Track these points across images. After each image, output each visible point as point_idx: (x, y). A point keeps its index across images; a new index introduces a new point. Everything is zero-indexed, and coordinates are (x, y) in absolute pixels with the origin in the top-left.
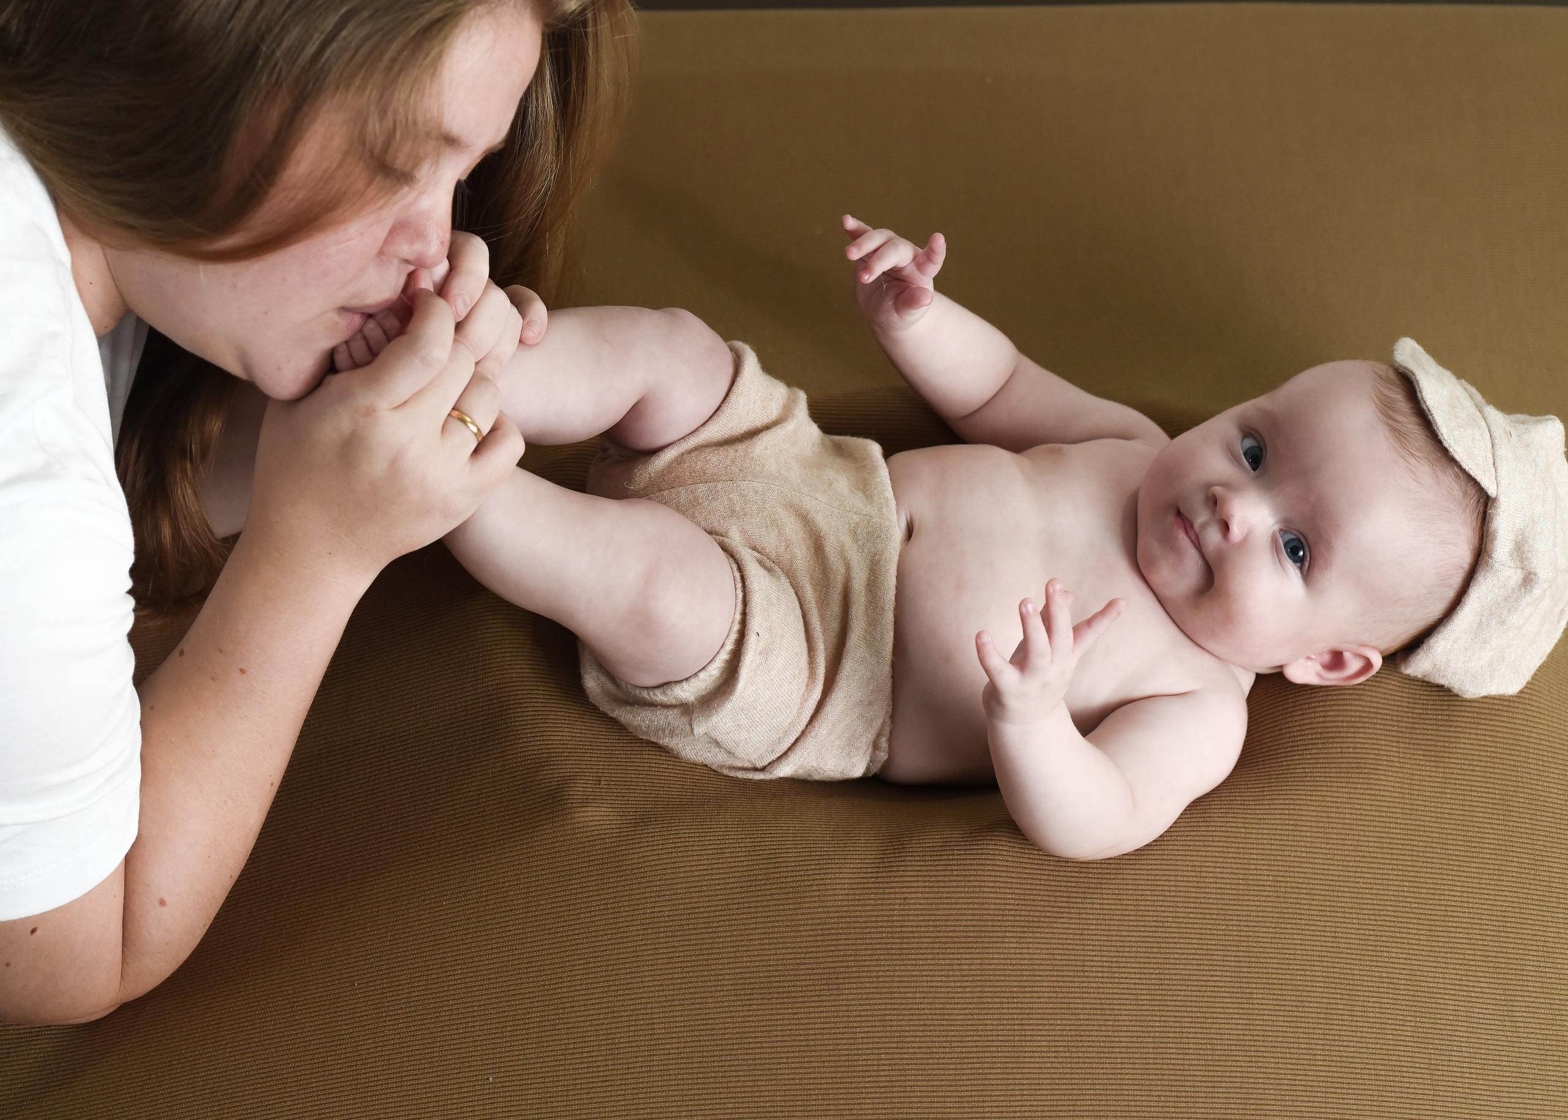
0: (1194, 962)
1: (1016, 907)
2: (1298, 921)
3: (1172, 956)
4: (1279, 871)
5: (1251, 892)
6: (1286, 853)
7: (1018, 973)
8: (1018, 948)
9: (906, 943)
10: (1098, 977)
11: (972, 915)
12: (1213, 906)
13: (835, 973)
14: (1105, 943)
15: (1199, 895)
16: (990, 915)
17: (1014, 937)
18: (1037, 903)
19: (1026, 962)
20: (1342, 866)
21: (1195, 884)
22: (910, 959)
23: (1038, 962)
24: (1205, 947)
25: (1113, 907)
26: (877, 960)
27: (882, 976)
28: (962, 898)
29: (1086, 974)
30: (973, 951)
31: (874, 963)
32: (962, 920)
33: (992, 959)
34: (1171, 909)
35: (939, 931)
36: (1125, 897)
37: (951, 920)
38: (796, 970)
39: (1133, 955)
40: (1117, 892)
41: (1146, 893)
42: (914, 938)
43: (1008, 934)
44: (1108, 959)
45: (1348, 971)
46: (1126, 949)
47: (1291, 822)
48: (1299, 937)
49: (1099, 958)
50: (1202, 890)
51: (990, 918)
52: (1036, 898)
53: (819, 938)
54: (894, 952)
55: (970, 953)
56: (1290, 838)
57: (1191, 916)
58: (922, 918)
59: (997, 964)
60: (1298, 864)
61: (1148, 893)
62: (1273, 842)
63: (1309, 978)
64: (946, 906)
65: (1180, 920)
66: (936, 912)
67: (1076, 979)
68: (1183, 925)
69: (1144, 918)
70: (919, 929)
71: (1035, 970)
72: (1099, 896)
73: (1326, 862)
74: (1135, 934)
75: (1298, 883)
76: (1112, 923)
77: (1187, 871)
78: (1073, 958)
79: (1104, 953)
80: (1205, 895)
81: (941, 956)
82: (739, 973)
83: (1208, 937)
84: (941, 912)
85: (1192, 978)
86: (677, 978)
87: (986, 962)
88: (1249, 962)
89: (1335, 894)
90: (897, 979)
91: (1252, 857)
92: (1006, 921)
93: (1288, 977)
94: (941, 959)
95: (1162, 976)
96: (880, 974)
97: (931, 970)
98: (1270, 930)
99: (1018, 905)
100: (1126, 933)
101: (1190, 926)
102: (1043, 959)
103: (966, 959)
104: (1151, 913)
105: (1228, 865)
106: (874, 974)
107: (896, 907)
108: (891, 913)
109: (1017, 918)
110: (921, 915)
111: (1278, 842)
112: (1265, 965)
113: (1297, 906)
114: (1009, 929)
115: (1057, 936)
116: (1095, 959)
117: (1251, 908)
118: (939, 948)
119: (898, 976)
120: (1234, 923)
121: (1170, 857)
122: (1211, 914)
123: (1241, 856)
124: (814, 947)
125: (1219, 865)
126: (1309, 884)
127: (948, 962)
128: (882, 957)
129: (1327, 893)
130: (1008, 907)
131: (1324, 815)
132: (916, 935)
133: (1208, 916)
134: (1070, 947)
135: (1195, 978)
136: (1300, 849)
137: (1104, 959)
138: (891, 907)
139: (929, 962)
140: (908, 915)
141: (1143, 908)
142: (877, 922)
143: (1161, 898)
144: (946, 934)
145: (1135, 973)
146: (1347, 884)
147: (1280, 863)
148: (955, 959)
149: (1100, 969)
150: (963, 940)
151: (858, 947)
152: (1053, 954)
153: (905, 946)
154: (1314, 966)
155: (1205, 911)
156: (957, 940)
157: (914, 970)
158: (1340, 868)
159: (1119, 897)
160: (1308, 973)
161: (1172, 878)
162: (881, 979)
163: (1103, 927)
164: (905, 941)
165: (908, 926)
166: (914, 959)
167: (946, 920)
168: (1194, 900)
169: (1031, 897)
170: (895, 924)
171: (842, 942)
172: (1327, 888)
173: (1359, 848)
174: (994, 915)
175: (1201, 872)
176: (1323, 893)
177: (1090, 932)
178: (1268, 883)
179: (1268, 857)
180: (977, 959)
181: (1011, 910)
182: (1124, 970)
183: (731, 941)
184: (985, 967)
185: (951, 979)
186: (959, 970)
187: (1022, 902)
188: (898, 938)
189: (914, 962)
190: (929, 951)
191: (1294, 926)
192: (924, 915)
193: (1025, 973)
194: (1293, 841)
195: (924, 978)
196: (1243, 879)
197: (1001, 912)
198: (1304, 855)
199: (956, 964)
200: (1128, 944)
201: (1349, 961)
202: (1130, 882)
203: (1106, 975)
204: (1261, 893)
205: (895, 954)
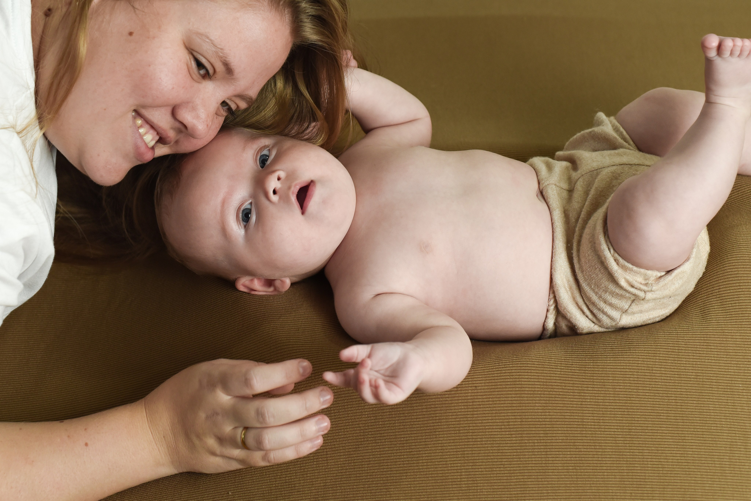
0: (649, 420)
1: (542, 390)
2: (711, 397)
3: (636, 416)
4: (699, 370)
5: (683, 382)
6: (703, 360)
7: (544, 426)
8: (543, 412)
9: (476, 411)
10: (592, 428)
11: (514, 394)
12: (660, 389)
13: (434, 429)
14: (596, 409)
15: (652, 383)
16: (526, 394)
17: (540, 406)
18: (554, 387)
19: (548, 420)
20: (736, 367)
21: (649, 377)
22: (478, 420)
23: (555, 420)
24: (656, 411)
25: (600, 389)
26: (459, 421)
27: (462, 430)
28: (509, 385)
29: (585, 426)
30: (516, 414)
31: (457, 423)
32: (509, 397)
33: (528, 418)
34: (635, 391)
35: (495, 404)
36: (607, 384)
37: (502, 397)
38: (411, 428)
39: (613, 416)
40: (602, 381)
41: (619, 381)
42: (480, 408)
43: (537, 405)
44: (597, 418)
45: (742, 424)
46: (609, 413)
47: (705, 344)
48: (712, 406)
49: (592, 418)
50: (653, 380)
51: (526, 395)
52: (554, 384)
53: (424, 410)
54: (469, 416)
55: (514, 416)
56: (705, 352)
57: (647, 394)
58: (485, 397)
59: (531, 421)
60: (710, 367)
61: (621, 381)
62: (695, 354)
63: (719, 428)
64: (499, 390)
65: (640, 397)
66: (493, 393)
67: (578, 429)
68: (642, 399)
69: (619, 396)
70: (483, 403)
71: (554, 424)
72: (592, 383)
73: (727, 365)
74: (613, 404)
75: (710, 376)
76: (599, 398)
77: (644, 370)
78: (576, 417)
79: (595, 415)
80: (655, 383)
81: (497, 418)
82: (378, 431)
83: (658, 406)
84: (496, 393)
85: (648, 428)
86: (341, 435)
87: (524, 420)
88: (683, 419)
89: (733, 382)
90: (471, 431)
91: (683, 362)
92: (536, 397)
93: (706, 428)
94: (497, 419)
95: (630, 428)
96: (461, 428)
97: (491, 426)
98: (695, 402)
99: (542, 388)
100: (608, 404)
101: (646, 400)
102: (558, 418)
103: (512, 419)
104: (623, 393)
105: (668, 367)
106: (457, 429)
107: (470, 391)
108: (467, 395)
109: (542, 396)
110: (484, 395)
111: (698, 355)
112: (692, 421)
113: (711, 389)
114: (537, 402)
115: (566, 405)
116: (590, 418)
117: (683, 390)
118: (496, 413)
119: (471, 429)
120: (673, 398)
121: (634, 362)
122: (658, 393)
123: (676, 362)
124: (421, 415)
125: (663, 367)
126: (717, 377)
127: (501, 421)
128: (462, 419)
129: (728, 382)
130: (536, 389)
131: (724, 339)
132: (481, 406)
133: (657, 395)
134: (575, 411)
135: (650, 428)
136: (711, 358)
137: (595, 418)
138: (467, 392)
139: (490, 421)
140: (477, 396)
141: (618, 390)
142: (458, 400)
143: (629, 384)
144: (499, 405)
145: (614, 426)
146: (740, 377)
147: (699, 366)
148: (505, 419)
149: (593, 424)
150: (510, 408)
151: (447, 414)
152: (564, 416)
153: (475, 413)
154: (722, 421)
155: (655, 392)
156: (506, 408)
157: (481, 426)
158: (735, 368)
159: (604, 384)
160: (719, 425)
161: (635, 373)
162: (461, 431)
163: (594, 400)
164: (475, 410)
165: (476, 402)
166: (481, 420)
167: (499, 398)
168: (649, 386)
169: (550, 384)
170: (469, 401)
171: (438, 412)
172: (728, 379)
173: (746, 357)
174: (528, 394)
175: (652, 370)
176: (725, 382)
177: (586, 403)
178: (693, 377)
179: (692, 363)
180: (518, 419)
181: (539, 391)
182: (607, 424)
183: (372, 414)
184: (523, 423)
185: (503, 430)
186: (508, 425)
187: (545, 387)
188: (471, 408)
189: (480, 422)
190: (490, 415)
191: (708, 400)
192: (486, 395)
193: (547, 426)
194: (707, 354)
195: (488, 430)
196: (678, 375)
197: (532, 392)
198: (713, 361)
199: (506, 422)
200: (609, 410)
201: (742, 419)
202: (610, 375)
203: (596, 427)
204: (689, 382)
205: (469, 417)
